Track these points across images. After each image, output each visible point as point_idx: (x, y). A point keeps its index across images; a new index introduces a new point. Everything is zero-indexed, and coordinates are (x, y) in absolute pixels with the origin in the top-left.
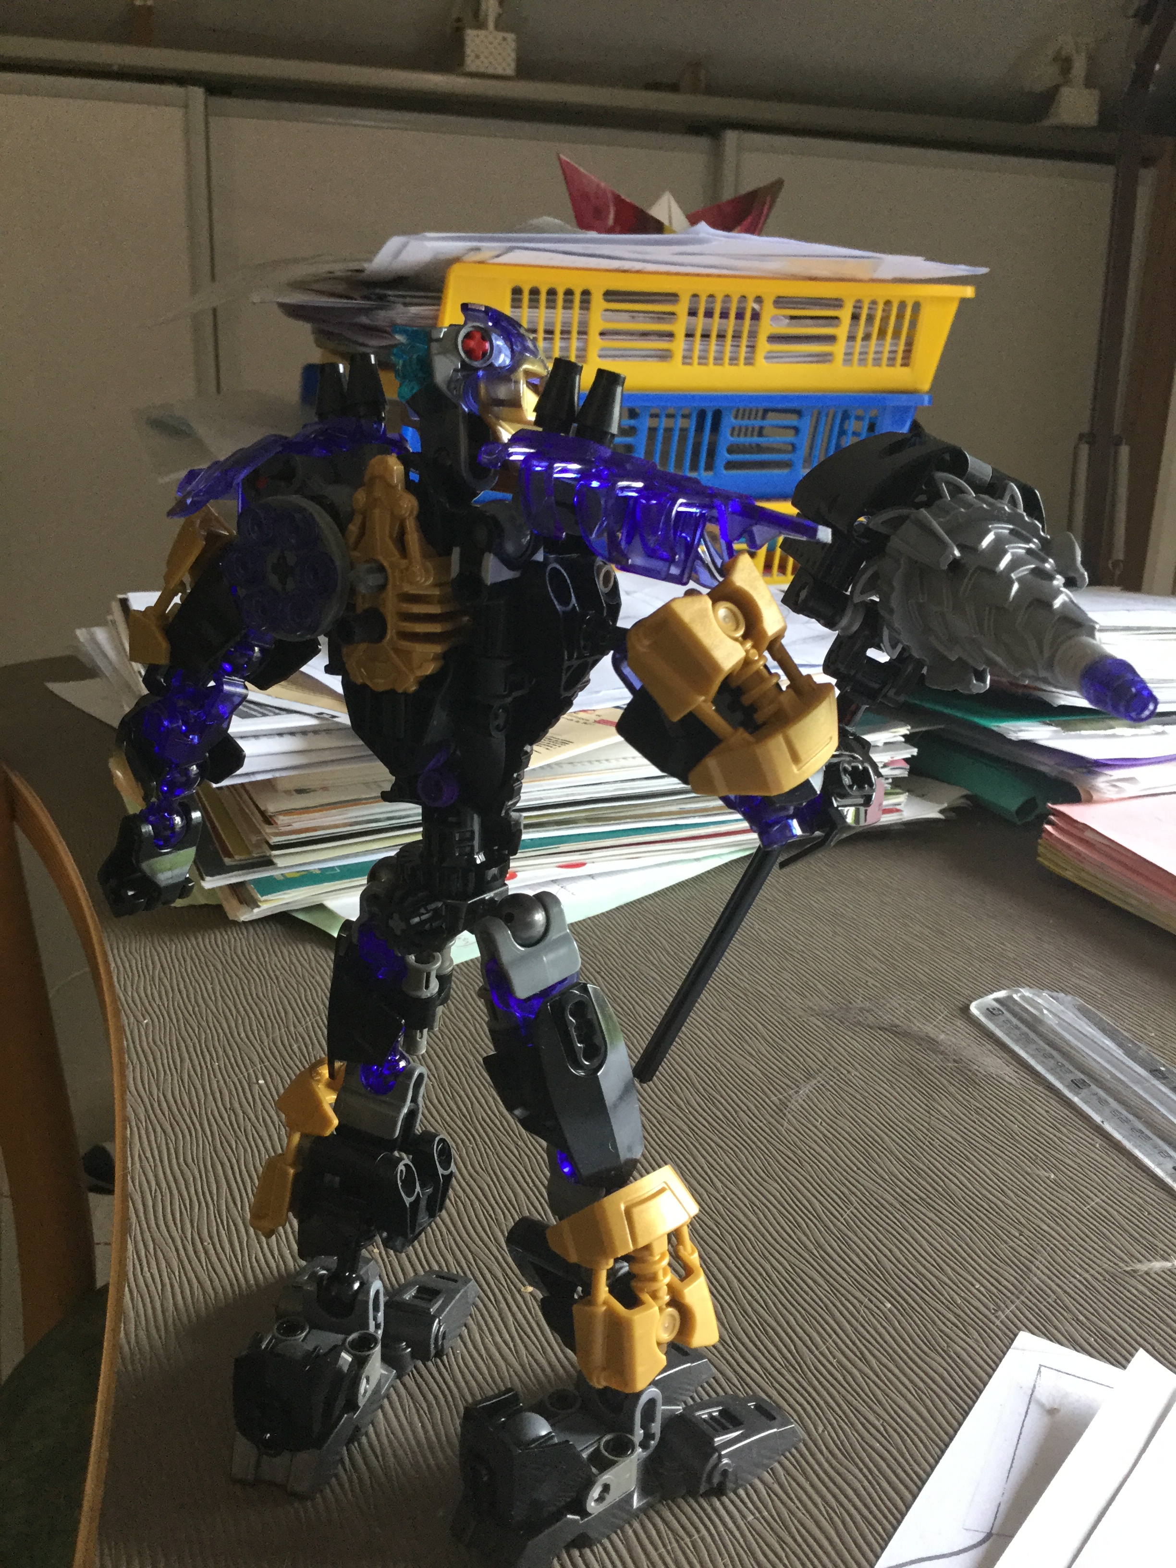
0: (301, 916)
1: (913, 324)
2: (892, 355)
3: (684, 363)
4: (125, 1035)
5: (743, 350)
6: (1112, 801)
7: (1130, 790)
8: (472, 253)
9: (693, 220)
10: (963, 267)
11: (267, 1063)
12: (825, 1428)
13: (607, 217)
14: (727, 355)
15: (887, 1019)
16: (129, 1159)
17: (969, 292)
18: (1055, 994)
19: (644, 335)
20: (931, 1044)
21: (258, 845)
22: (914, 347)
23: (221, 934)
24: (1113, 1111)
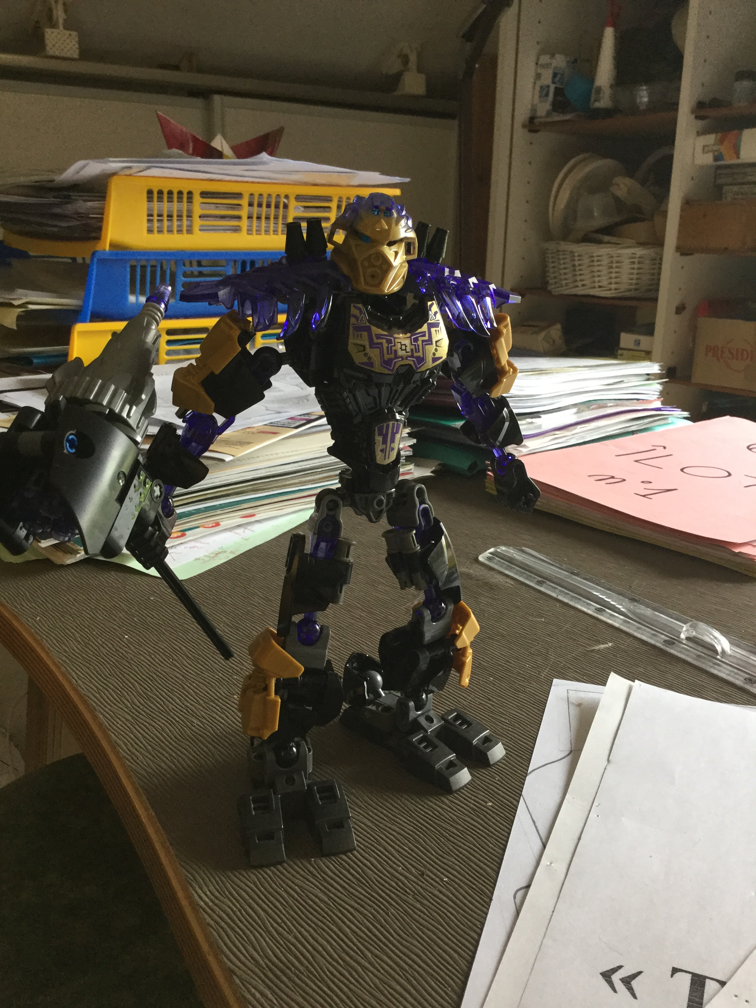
3: (248, 234)
5: (280, 226)
8: (125, 170)
13: (189, 150)
14: (272, 229)
17: (398, 192)
18: (516, 547)
19: (223, 217)
23: (55, 572)
24: (561, 591)
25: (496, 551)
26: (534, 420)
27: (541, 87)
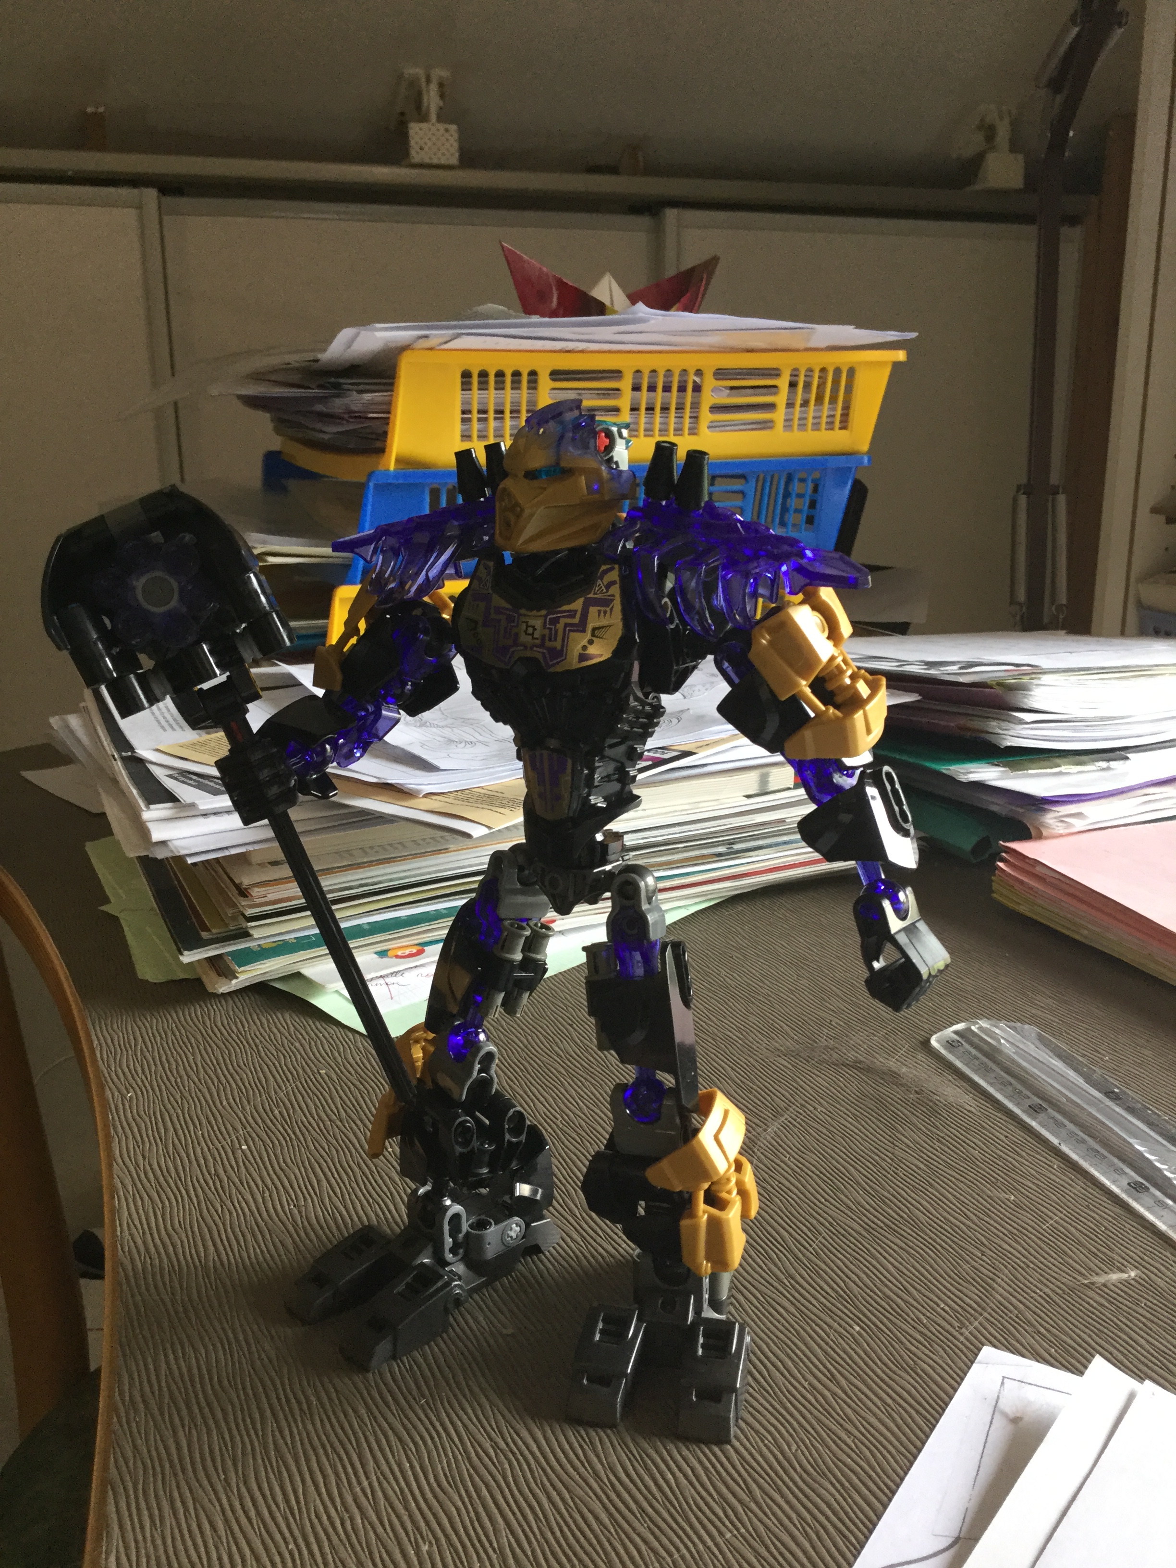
0: (278, 985)
1: (849, 392)
2: (829, 420)
4: (110, 1108)
5: (687, 421)
6: (1061, 836)
7: (1079, 824)
8: (421, 340)
9: (633, 299)
10: (893, 333)
11: (249, 1129)
12: (799, 1447)
13: (551, 302)
14: (672, 426)
15: (852, 1055)
16: (119, 1229)
17: (901, 355)
18: (1012, 1024)
20: (893, 1078)
21: (234, 918)
22: (851, 411)
23: (200, 1006)
24: (1072, 1134)
25: (969, 1029)
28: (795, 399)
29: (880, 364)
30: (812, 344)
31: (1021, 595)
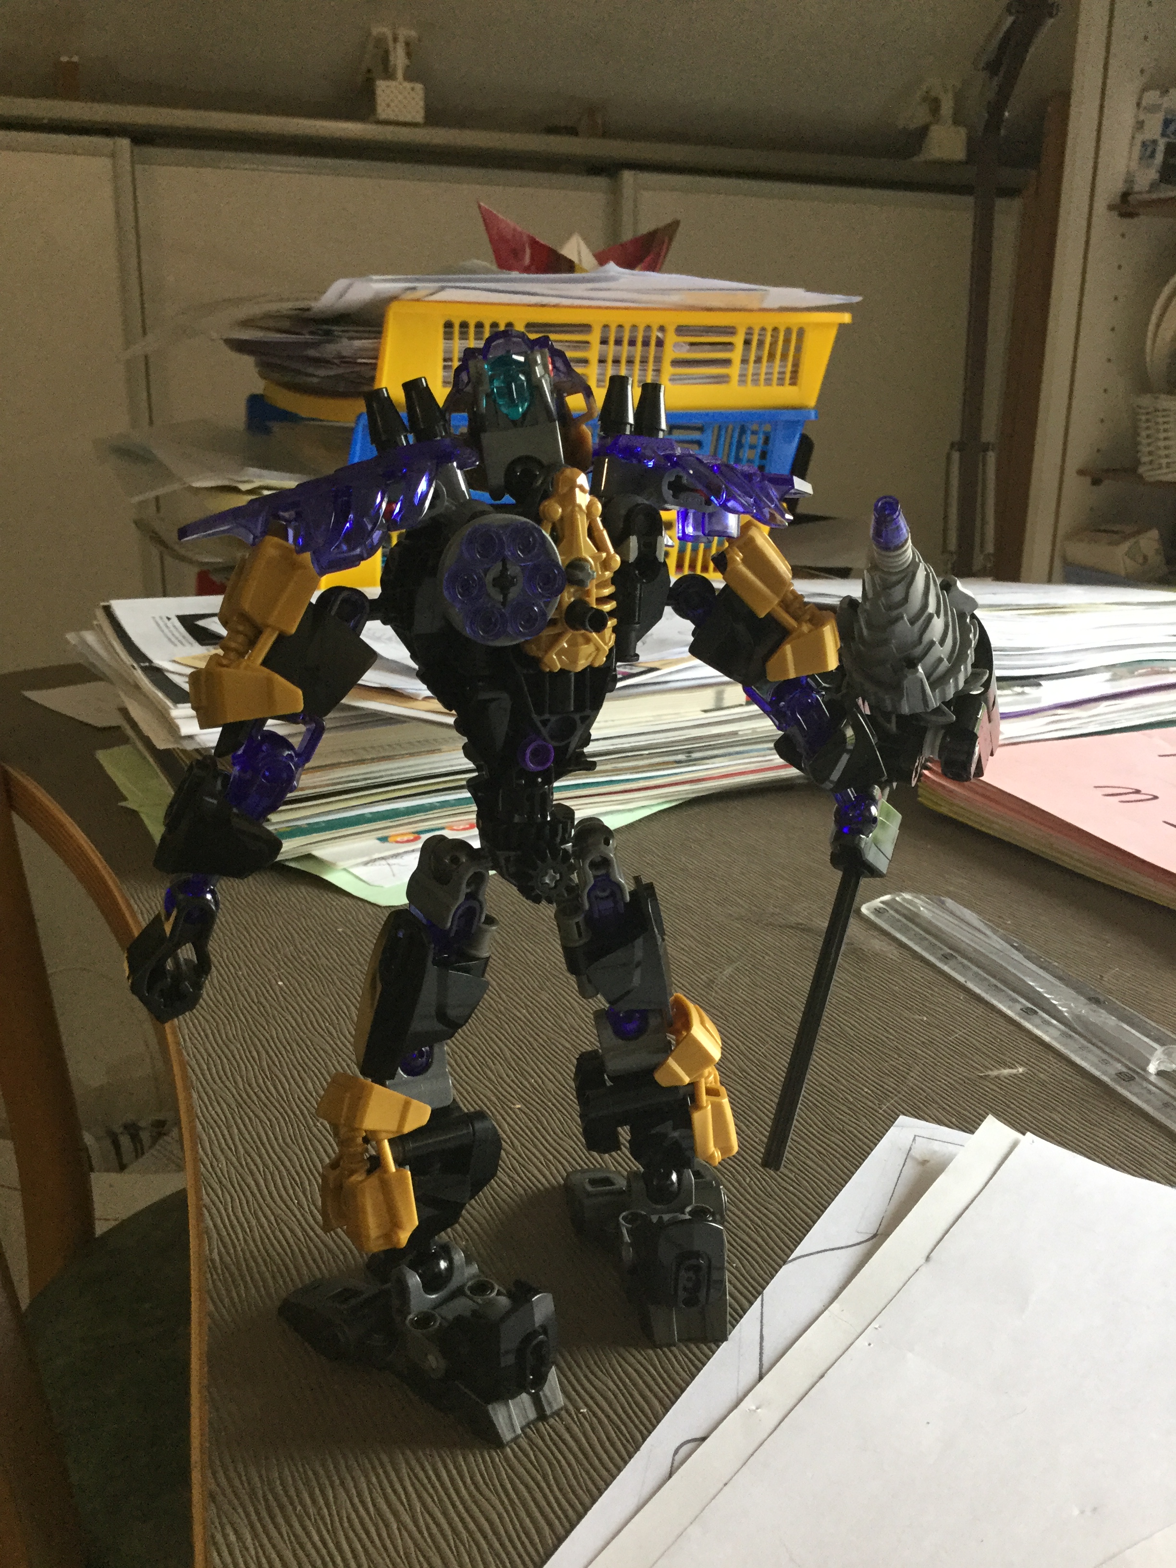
0: (293, 865)
1: (798, 349)
2: (780, 376)
3: (598, 386)
5: (650, 373)
8: (408, 292)
9: (602, 259)
10: (837, 296)
11: (282, 971)
13: (522, 259)
14: (636, 378)
17: (846, 318)
22: (800, 370)
24: (977, 975)
25: (894, 900)
26: (1027, 689)
27: (1144, 144)
28: (749, 356)
29: (827, 325)
30: (765, 305)
31: (953, 545)
